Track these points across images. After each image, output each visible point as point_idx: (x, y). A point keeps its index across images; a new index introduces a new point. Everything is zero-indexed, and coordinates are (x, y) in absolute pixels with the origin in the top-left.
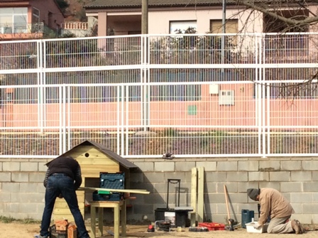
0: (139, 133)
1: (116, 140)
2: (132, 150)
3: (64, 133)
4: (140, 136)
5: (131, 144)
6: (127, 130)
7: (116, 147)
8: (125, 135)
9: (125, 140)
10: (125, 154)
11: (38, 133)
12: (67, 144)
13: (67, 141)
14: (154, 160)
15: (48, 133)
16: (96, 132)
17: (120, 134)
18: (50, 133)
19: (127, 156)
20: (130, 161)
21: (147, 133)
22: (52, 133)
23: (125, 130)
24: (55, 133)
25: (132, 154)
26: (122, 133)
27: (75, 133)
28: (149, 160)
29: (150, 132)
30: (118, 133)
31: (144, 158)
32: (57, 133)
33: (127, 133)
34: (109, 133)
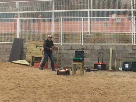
0: (88, 34)
3: (61, 34)
6: (84, 33)
9: (83, 37)
10: (83, 43)
24: (58, 34)
25: (86, 43)
28: (92, 45)
30: (81, 34)
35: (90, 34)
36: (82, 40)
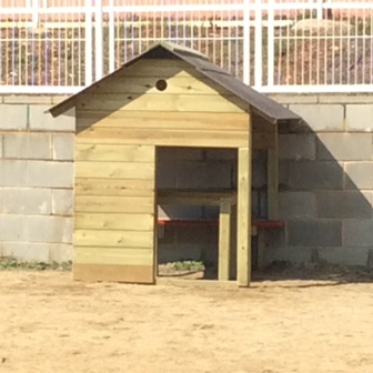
0: (303, 24)
1: (241, 43)
2: (284, 72)
3: (99, 25)
4: (307, 33)
5: (281, 53)
6: (271, 16)
7: (241, 62)
8: (265, 29)
9: (265, 43)
10: (265, 82)
11: (27, 25)
12: (106, 55)
13: (106, 48)
14: (344, 100)
15: (53, 25)
16: (184, 23)
17: (252, 28)
18: (59, 25)
19: (271, 88)
20: (280, 100)
21: (326, 24)
22: (66, 25)
23: (265, 17)
24: (74, 25)
25: (283, 83)
26: (258, 24)
27: (127, 24)
28: (330, 99)
29: (333, 22)
30: (246, 24)
31: (318, 94)
32: (78, 25)
33: (271, 24)
34: (221, 24)
35: (320, 23)
36: (252, 60)
